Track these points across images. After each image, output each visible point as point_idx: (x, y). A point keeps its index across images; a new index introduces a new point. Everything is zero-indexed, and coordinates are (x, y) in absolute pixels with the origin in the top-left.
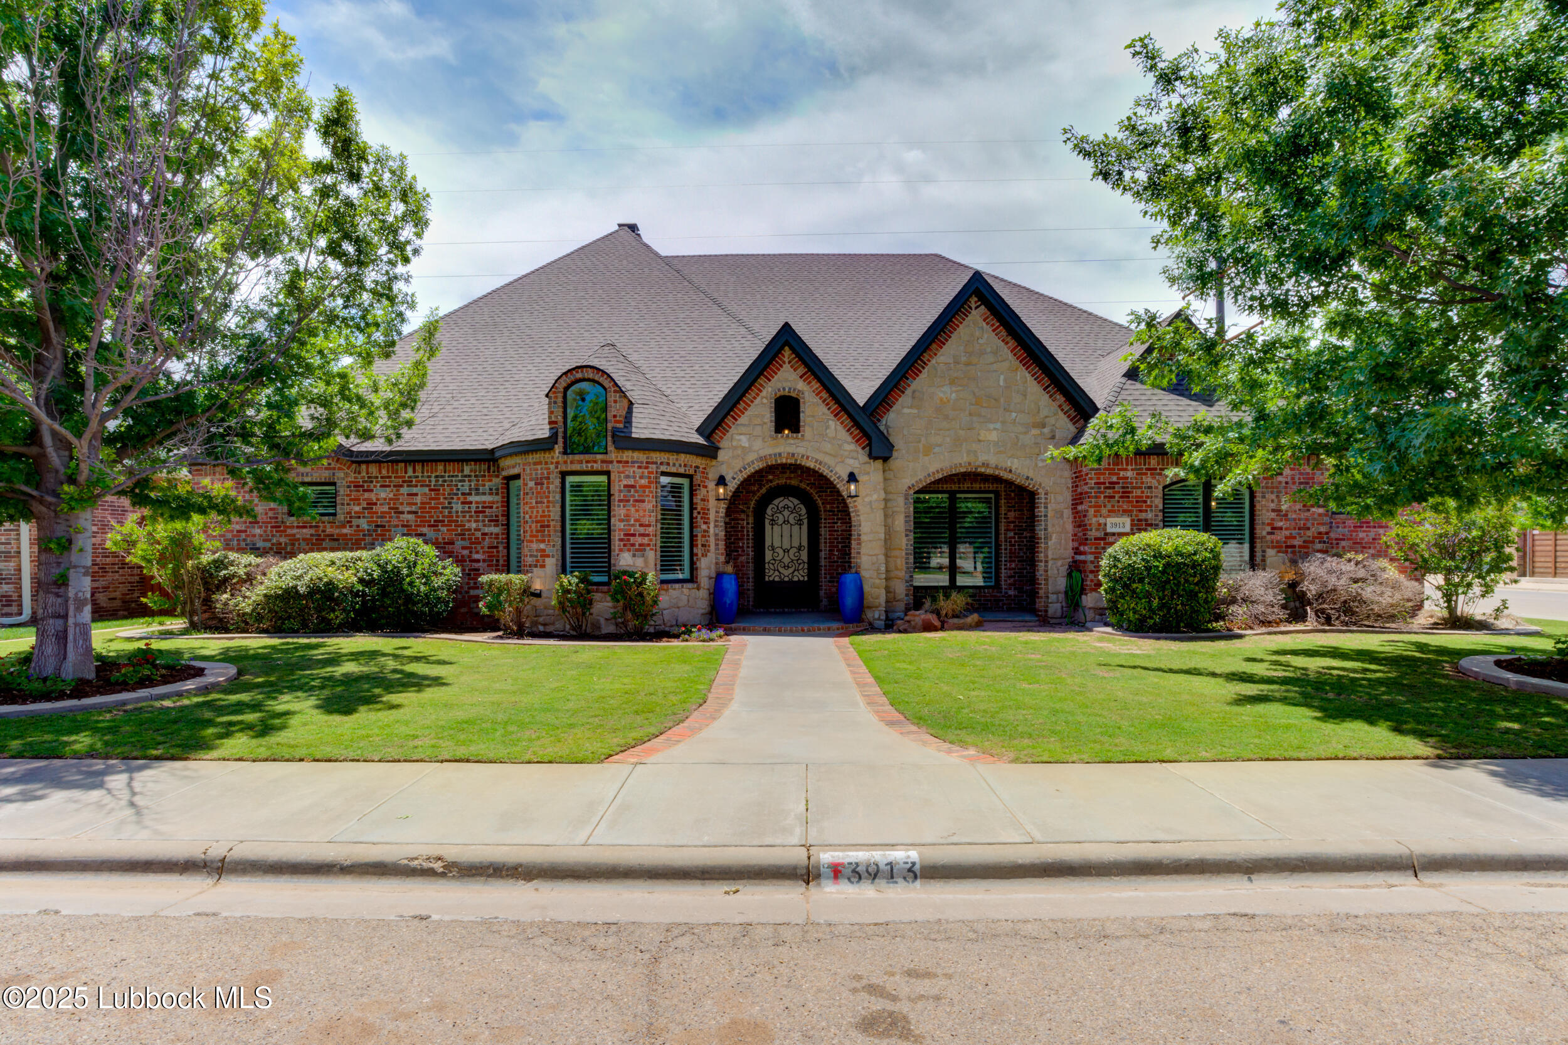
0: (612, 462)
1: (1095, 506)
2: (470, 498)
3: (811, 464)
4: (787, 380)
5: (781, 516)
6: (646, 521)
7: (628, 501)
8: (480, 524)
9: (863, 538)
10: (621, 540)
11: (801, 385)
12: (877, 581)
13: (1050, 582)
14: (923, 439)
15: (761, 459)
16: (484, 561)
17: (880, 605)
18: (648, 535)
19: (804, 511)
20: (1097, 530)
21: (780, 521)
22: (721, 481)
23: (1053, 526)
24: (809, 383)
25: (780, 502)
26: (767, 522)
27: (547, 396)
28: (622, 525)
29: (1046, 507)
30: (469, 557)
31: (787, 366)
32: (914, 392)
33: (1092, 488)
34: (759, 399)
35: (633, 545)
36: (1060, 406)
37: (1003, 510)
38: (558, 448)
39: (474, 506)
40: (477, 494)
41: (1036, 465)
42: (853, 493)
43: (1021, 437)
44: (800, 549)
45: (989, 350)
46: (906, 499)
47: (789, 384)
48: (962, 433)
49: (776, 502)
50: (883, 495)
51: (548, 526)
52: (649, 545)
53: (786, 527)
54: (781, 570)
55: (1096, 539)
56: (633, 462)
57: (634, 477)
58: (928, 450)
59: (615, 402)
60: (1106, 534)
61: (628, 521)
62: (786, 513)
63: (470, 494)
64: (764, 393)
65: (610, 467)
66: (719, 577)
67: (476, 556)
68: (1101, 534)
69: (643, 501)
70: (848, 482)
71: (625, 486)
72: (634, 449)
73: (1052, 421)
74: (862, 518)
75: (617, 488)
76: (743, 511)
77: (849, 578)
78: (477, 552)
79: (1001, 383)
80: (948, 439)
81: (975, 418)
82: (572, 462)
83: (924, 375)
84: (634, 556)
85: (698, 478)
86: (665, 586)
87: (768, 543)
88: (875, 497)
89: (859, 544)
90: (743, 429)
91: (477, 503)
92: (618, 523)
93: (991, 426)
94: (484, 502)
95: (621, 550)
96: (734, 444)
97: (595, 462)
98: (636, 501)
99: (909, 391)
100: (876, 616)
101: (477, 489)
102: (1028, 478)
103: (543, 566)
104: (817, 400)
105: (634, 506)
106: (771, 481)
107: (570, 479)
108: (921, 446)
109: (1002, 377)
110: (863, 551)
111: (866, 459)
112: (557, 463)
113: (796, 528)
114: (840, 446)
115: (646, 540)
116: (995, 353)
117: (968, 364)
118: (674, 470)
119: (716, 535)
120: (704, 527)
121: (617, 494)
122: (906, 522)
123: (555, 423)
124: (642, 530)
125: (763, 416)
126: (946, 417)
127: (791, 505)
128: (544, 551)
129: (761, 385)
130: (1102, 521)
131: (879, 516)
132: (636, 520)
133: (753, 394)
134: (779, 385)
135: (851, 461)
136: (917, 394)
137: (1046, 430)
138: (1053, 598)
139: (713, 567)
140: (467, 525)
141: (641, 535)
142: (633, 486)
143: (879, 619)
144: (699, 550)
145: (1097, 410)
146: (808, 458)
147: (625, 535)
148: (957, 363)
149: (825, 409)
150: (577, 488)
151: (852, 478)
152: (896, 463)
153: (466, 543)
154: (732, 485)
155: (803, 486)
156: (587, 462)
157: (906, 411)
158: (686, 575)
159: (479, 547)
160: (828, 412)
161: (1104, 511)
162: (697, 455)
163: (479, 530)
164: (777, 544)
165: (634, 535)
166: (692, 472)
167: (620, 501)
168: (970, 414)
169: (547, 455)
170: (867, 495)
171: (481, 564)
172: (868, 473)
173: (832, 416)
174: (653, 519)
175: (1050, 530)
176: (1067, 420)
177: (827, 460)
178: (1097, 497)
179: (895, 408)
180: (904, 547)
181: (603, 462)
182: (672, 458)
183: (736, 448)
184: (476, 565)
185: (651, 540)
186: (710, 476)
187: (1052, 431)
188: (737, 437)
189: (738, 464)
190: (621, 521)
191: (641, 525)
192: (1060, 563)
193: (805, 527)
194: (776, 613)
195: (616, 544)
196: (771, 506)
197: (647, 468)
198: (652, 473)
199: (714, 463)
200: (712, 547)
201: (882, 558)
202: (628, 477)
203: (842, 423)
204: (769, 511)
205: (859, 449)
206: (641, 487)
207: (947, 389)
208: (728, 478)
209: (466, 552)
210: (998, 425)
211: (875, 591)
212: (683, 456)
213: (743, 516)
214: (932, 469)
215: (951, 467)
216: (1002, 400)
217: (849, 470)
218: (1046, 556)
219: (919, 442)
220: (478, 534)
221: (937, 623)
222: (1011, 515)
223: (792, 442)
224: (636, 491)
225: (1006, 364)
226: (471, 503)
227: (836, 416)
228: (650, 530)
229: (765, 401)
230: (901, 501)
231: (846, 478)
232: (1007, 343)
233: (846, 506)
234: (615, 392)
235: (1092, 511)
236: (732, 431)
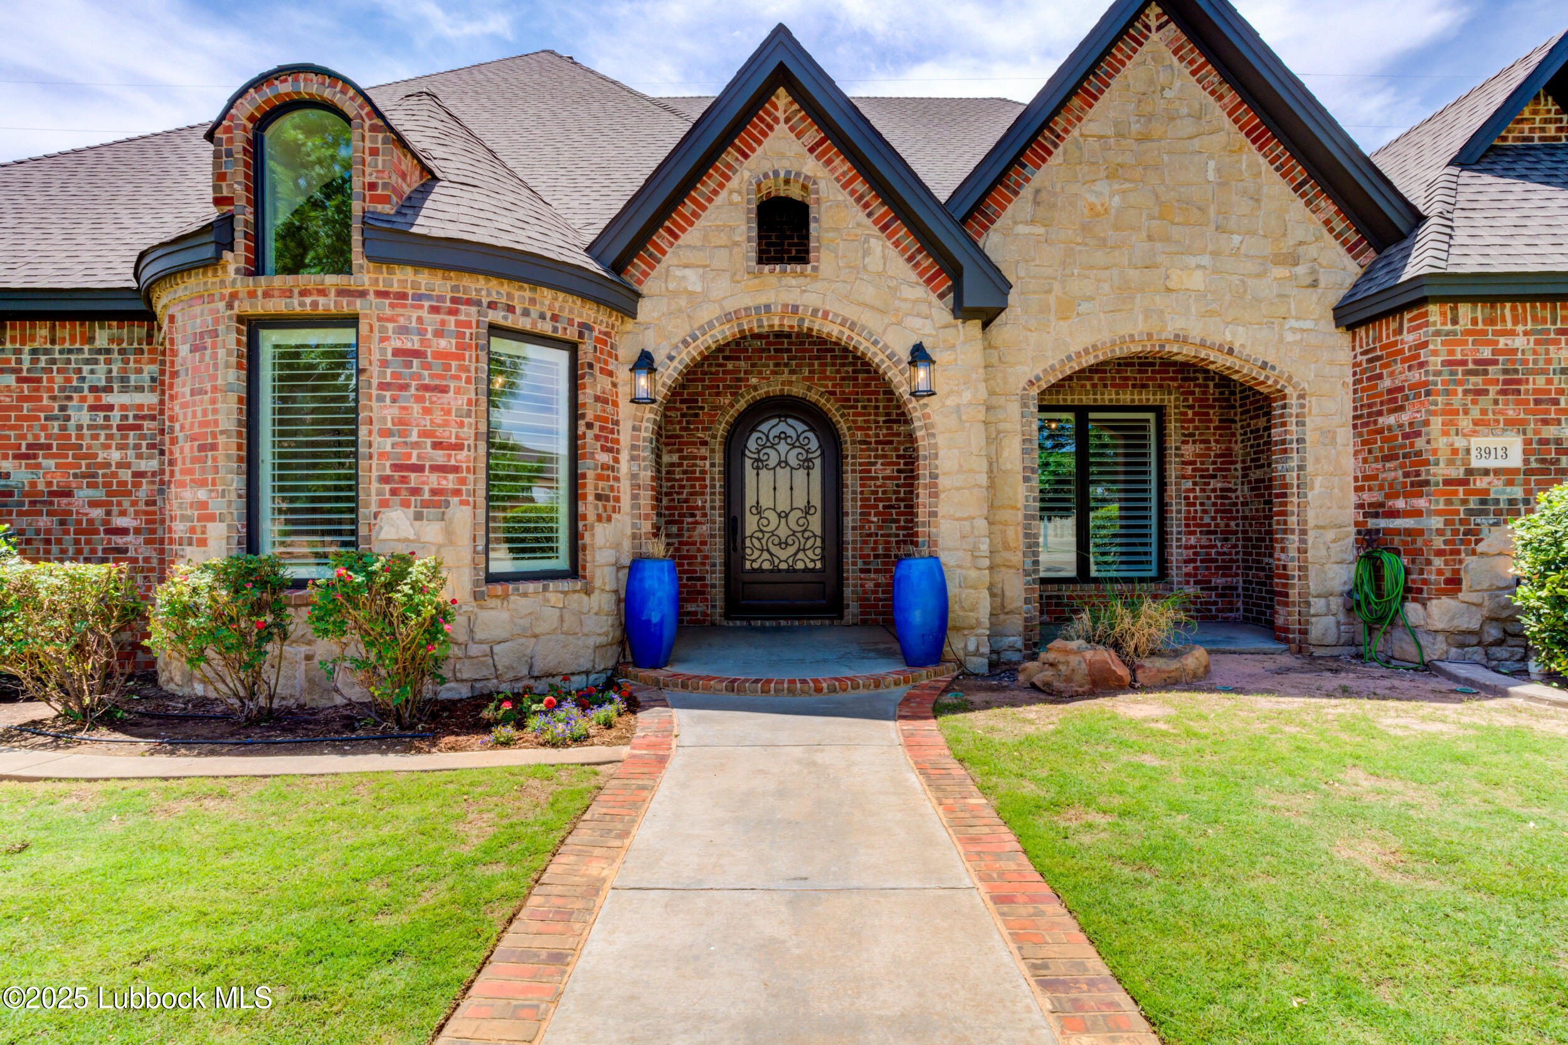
0: (363, 294)
1: (1444, 413)
2: (107, 399)
3: (832, 330)
4: (782, 156)
5: (773, 453)
6: (450, 434)
7: (404, 387)
8: (131, 453)
9: (943, 482)
10: (385, 480)
11: (811, 166)
12: (973, 574)
13: (1312, 572)
14: (1057, 286)
15: (728, 318)
16: (137, 531)
17: (979, 623)
18: (456, 469)
19: (814, 444)
20: (1450, 462)
21: (773, 462)
22: (645, 362)
23: (1317, 460)
24: (829, 162)
25: (771, 427)
26: (748, 463)
27: (210, 136)
28: (387, 444)
29: (1301, 424)
30: (106, 522)
31: (781, 128)
32: (1037, 191)
33: (1437, 373)
34: (723, 194)
35: (415, 491)
36: (1327, 222)
37: (1173, 441)
38: (234, 260)
39: (116, 415)
40: (124, 389)
41: (1281, 339)
42: (923, 386)
43: (1250, 282)
44: (807, 510)
45: (1184, 111)
46: (1025, 405)
47: (786, 164)
48: (1133, 274)
49: (765, 427)
50: (983, 393)
51: (214, 447)
52: (457, 492)
53: (783, 474)
54: (774, 550)
55: (1447, 482)
56: (418, 297)
57: (422, 332)
58: (1067, 309)
59: (374, 152)
60: (1470, 472)
61: (403, 434)
62: (783, 447)
63: (108, 389)
64: (734, 183)
65: (358, 306)
66: (636, 567)
67: (120, 522)
68: (1458, 472)
69: (444, 390)
70: (913, 363)
71: (397, 352)
72: (418, 264)
73: (1312, 251)
74: (941, 440)
75: (376, 356)
76: (704, 443)
77: (915, 569)
78: (123, 513)
79: (1211, 176)
80: (1106, 287)
81: (1159, 246)
82: (267, 295)
83: (1056, 159)
84: (418, 517)
85: (587, 351)
86: (498, 589)
87: (750, 501)
88: (967, 396)
89: (935, 495)
90: (691, 257)
91: (124, 407)
92: (376, 439)
93: (1192, 261)
94: (140, 407)
95: (384, 504)
96: (672, 286)
97: (323, 292)
98: (426, 388)
99: (1027, 191)
100: (972, 647)
101: (124, 379)
102: (1264, 366)
103: (203, 542)
104: (843, 196)
105: (419, 399)
106: (755, 388)
107: (270, 339)
108: (1052, 299)
109: (1212, 164)
110: (943, 510)
111: (948, 317)
112: (234, 296)
113: (800, 475)
114: (894, 290)
115: (449, 482)
116: (1198, 116)
117: (1143, 138)
118: (524, 324)
119: (634, 476)
120: (604, 458)
121: (375, 370)
122: (1024, 452)
123: (228, 201)
124: (439, 457)
125: (732, 229)
126: (1103, 242)
127: (790, 432)
128: (203, 505)
129: (729, 166)
130: (1460, 443)
131: (977, 437)
132: (424, 434)
133: (712, 185)
134: (767, 166)
135: (917, 323)
136: (1044, 195)
137: (1301, 270)
138: (1318, 605)
139: (627, 544)
140: (102, 456)
141: (435, 468)
142: (416, 354)
143: (976, 653)
144: (589, 508)
145: (1420, 219)
146: (826, 314)
147: (396, 467)
148: (1120, 135)
149: (861, 216)
150: (289, 356)
151: (919, 355)
152: (1006, 328)
153: (99, 494)
154: (668, 373)
155: (813, 396)
156: (304, 293)
157: (1021, 229)
158: (561, 562)
159: (126, 503)
160: (868, 222)
161: (1465, 423)
162: (584, 297)
163: (128, 466)
164: (766, 502)
165: (419, 469)
166: (572, 334)
167: (382, 386)
168: (1150, 238)
169: (210, 279)
170: (950, 393)
171: (130, 538)
172: (953, 347)
173: (875, 232)
174: (468, 432)
175: (1310, 468)
176: (1342, 251)
177: (867, 319)
178: (1448, 393)
179: (999, 223)
180: (1020, 505)
181: (341, 293)
182: (521, 295)
183: (675, 294)
184: (119, 540)
185: (463, 481)
186: (621, 353)
187: (1313, 271)
188: (679, 273)
189: (680, 329)
190: (385, 433)
191: (437, 446)
192: (1330, 535)
193: (816, 473)
194: (763, 630)
195: (371, 490)
196: (755, 435)
197: (453, 312)
198: (468, 325)
199: (629, 325)
200: (626, 502)
201: (982, 524)
202: (403, 330)
203: (896, 244)
204: (752, 444)
205: (933, 297)
206: (438, 355)
207: (1102, 186)
208: (659, 357)
209: (97, 513)
210: (1206, 260)
211: (968, 596)
212: (548, 293)
213: (703, 451)
214: (1075, 347)
215: (1113, 343)
216: (1212, 210)
217: (914, 340)
218: (1302, 522)
219: (1049, 291)
220: (126, 475)
221: (1123, 671)
222: (1189, 450)
223: (794, 282)
224: (426, 366)
225: (1220, 138)
226: (110, 408)
227: (884, 228)
228: (461, 457)
229: (736, 198)
230: (1014, 409)
231: (906, 356)
232: (1220, 98)
233: (903, 418)
234: (373, 128)
235: (1437, 422)
236: (667, 260)
